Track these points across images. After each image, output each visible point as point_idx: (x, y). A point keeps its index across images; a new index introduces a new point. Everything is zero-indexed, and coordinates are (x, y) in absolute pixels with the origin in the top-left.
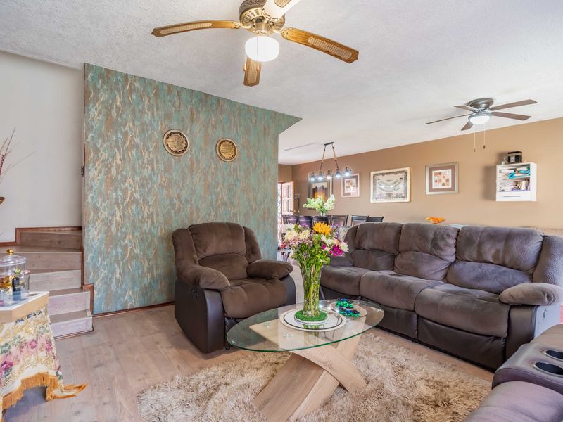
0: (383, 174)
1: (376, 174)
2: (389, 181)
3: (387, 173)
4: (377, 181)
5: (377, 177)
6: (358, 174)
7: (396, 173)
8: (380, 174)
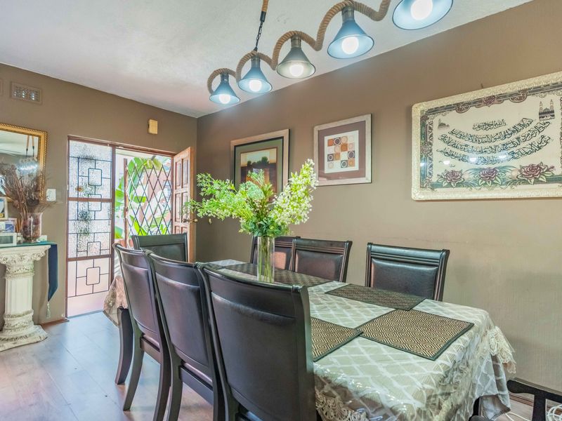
0: (460, 108)
1: (434, 111)
2: (487, 126)
3: (478, 103)
4: (437, 133)
5: (436, 120)
6: (367, 118)
7: (519, 97)
8: (449, 108)
